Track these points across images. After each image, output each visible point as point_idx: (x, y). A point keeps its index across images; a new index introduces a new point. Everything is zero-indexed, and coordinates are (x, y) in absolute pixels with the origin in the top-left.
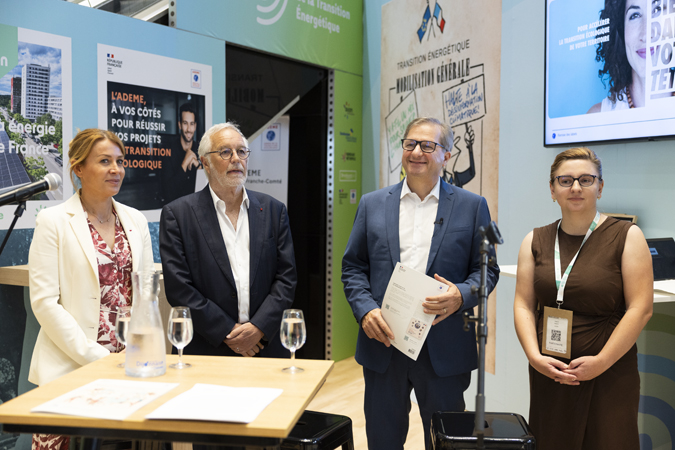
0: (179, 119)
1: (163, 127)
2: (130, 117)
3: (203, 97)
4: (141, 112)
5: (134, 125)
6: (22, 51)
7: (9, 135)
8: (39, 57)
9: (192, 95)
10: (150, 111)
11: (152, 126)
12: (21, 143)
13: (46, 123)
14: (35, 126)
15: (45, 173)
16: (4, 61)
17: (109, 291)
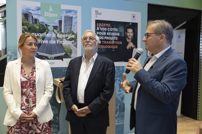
0: (126, 31)
1: (119, 34)
2: (104, 31)
3: (137, 24)
4: (109, 29)
5: (106, 34)
6: (62, 12)
7: (57, 38)
8: (69, 13)
9: (132, 23)
10: (113, 29)
11: (114, 34)
12: (61, 41)
13: (71, 34)
14: (67, 35)
15: (70, 50)
16: (56, 15)
17: (26, 91)
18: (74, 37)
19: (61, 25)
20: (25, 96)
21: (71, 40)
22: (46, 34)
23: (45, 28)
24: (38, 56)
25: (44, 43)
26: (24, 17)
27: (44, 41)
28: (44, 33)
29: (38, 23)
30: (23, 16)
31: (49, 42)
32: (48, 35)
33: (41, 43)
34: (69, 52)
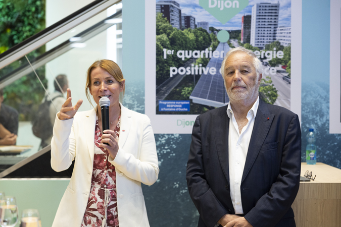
13: (275, 49)
14: (263, 52)
15: (273, 89)
16: (236, 4)
17: (100, 174)
18: (281, 57)
19: (249, 28)
20: (99, 183)
21: (273, 63)
22: (211, 52)
23: (210, 38)
24: (192, 106)
25: (206, 73)
26: (161, 15)
27: (208, 68)
28: (207, 49)
29: (193, 26)
30: (159, 11)
31: (218, 72)
32: (217, 54)
33: (200, 73)
34: (269, 95)
